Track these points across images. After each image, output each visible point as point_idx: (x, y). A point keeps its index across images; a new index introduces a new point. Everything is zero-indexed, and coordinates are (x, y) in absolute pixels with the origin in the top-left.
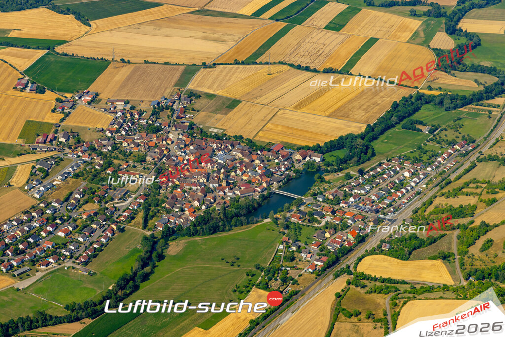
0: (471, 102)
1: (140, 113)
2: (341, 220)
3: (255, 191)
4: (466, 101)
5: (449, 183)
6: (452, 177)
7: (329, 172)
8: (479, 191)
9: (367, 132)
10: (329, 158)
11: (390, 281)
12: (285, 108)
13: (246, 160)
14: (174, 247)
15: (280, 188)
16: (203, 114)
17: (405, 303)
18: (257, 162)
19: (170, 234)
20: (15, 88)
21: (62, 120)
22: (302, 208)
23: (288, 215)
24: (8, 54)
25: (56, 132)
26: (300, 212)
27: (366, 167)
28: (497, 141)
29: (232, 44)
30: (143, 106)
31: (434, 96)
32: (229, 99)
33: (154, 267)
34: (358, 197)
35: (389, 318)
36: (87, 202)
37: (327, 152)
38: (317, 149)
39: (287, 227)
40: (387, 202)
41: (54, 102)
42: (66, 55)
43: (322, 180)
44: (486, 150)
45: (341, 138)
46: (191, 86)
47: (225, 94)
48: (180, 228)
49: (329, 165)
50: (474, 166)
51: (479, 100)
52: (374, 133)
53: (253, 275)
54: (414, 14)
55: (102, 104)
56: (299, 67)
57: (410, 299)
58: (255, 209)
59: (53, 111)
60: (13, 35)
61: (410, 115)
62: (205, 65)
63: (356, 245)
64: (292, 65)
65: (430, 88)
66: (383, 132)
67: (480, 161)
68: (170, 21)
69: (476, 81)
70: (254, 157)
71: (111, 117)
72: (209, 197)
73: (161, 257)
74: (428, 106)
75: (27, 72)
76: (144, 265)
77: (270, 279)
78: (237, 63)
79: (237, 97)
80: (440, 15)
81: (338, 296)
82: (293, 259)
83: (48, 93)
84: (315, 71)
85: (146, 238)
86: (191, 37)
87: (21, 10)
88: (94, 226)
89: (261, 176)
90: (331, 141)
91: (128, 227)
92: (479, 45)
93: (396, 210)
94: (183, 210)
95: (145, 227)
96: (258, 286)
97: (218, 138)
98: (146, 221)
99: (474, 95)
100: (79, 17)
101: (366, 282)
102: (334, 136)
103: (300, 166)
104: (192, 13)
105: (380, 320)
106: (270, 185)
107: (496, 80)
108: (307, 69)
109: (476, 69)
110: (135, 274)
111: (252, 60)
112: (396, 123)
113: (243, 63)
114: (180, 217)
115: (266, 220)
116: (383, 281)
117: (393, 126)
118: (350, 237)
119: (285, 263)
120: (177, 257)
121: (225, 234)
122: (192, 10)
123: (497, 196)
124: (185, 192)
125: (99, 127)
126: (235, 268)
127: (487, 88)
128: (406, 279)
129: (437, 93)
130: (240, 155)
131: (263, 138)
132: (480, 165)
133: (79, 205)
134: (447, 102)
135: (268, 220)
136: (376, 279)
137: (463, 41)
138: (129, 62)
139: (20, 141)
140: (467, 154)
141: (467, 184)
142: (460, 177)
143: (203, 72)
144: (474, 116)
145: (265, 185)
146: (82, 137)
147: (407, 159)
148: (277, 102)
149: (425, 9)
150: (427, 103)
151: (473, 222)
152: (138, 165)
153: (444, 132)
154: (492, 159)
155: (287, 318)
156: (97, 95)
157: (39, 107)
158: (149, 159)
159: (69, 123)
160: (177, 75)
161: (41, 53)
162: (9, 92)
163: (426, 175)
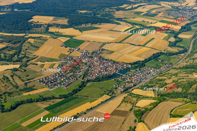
0: (174, 55)
1: (89, 53)
2: (131, 80)
3: (112, 73)
4: (173, 54)
5: (162, 74)
6: (163, 73)
7: (132, 69)
8: (168, 76)
9: (144, 60)
10: (133, 66)
11: (138, 95)
12: (125, 54)
13: (111, 65)
14: (89, 84)
15: (118, 72)
16: (104, 54)
17: (140, 100)
18: (114, 66)
19: (88, 81)
20: (60, 46)
21: (70, 54)
22: (122, 77)
23: (118, 79)
24: (61, 38)
25: (67, 56)
26: (122, 78)
27: (141, 69)
28: (178, 64)
29: (116, 38)
30: (90, 52)
31: (165, 53)
32: (112, 51)
33: (82, 88)
34: (137, 76)
35: (135, 103)
36: (70, 73)
37: (133, 65)
38: (130, 64)
39: (117, 81)
40: (144, 77)
41: (69, 50)
42: (75, 39)
43: (129, 71)
44: (174, 66)
45: (137, 61)
46: (103, 48)
47: (111, 50)
48: (91, 80)
49: (132, 68)
50: (170, 70)
51: (177, 54)
52: (146, 61)
53: (105, 92)
54: (166, 33)
55: (80, 51)
56: (132, 44)
57: (141, 99)
58: (111, 77)
59: (68, 52)
60: (64, 34)
61: (157, 57)
62: (108, 43)
63: (133, 87)
64: (130, 44)
65: (165, 51)
66: (149, 61)
67: (172, 69)
68: (102, 32)
69: (178, 50)
70: (114, 65)
71: (81, 54)
72: (100, 73)
73: (85, 86)
74: (163, 55)
75: (64, 43)
76: (80, 87)
77: (109, 93)
78: (116, 43)
79: (114, 51)
80: (173, 33)
81: (125, 97)
82: (116, 89)
83: (68, 47)
84: (136, 45)
85: (82, 82)
86: (107, 36)
87: (66, 28)
88: (71, 78)
89: (114, 69)
90: (134, 62)
91: (79, 79)
92: (182, 41)
93: (146, 79)
94: (93, 76)
95: (82, 79)
96: (106, 94)
97: (106, 60)
98: (83, 78)
99: (176, 53)
100: (80, 30)
101: (132, 95)
102: (135, 61)
103: (125, 68)
104: (108, 30)
105: (132, 103)
106: (116, 71)
107: (183, 49)
108: (134, 45)
109: (179, 47)
110: (77, 89)
111: (120, 42)
112: (153, 59)
113: (118, 43)
114: (92, 77)
115: (113, 80)
116: (137, 95)
117: (152, 59)
118: (132, 84)
119: (114, 90)
120: (88, 86)
121: (102, 82)
122: (109, 30)
123: (172, 77)
124: (94, 72)
125: (78, 56)
126: (102, 90)
127: (180, 51)
128: (142, 95)
129: (166, 52)
130: (110, 64)
131: (118, 60)
132: (171, 70)
133: (68, 73)
134: (168, 54)
135: (113, 79)
136: (135, 95)
137: (178, 40)
138: (89, 41)
139: (58, 58)
140: (169, 67)
141: (166, 74)
142: (165, 72)
143: (107, 44)
144: (174, 58)
145: (115, 71)
146: (73, 58)
147: (153, 67)
148: (123, 52)
149: (170, 31)
150: (163, 54)
151: (163, 83)
152: (85, 65)
153: (165, 61)
154: (175, 68)
155: (111, 102)
156: (79, 49)
157: (65, 51)
158: (88, 64)
159: (71, 55)
160: (101, 45)
161: (69, 38)
162: (59, 47)
163: (156, 71)
